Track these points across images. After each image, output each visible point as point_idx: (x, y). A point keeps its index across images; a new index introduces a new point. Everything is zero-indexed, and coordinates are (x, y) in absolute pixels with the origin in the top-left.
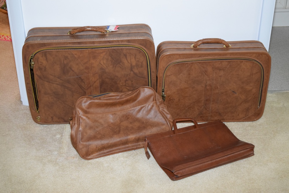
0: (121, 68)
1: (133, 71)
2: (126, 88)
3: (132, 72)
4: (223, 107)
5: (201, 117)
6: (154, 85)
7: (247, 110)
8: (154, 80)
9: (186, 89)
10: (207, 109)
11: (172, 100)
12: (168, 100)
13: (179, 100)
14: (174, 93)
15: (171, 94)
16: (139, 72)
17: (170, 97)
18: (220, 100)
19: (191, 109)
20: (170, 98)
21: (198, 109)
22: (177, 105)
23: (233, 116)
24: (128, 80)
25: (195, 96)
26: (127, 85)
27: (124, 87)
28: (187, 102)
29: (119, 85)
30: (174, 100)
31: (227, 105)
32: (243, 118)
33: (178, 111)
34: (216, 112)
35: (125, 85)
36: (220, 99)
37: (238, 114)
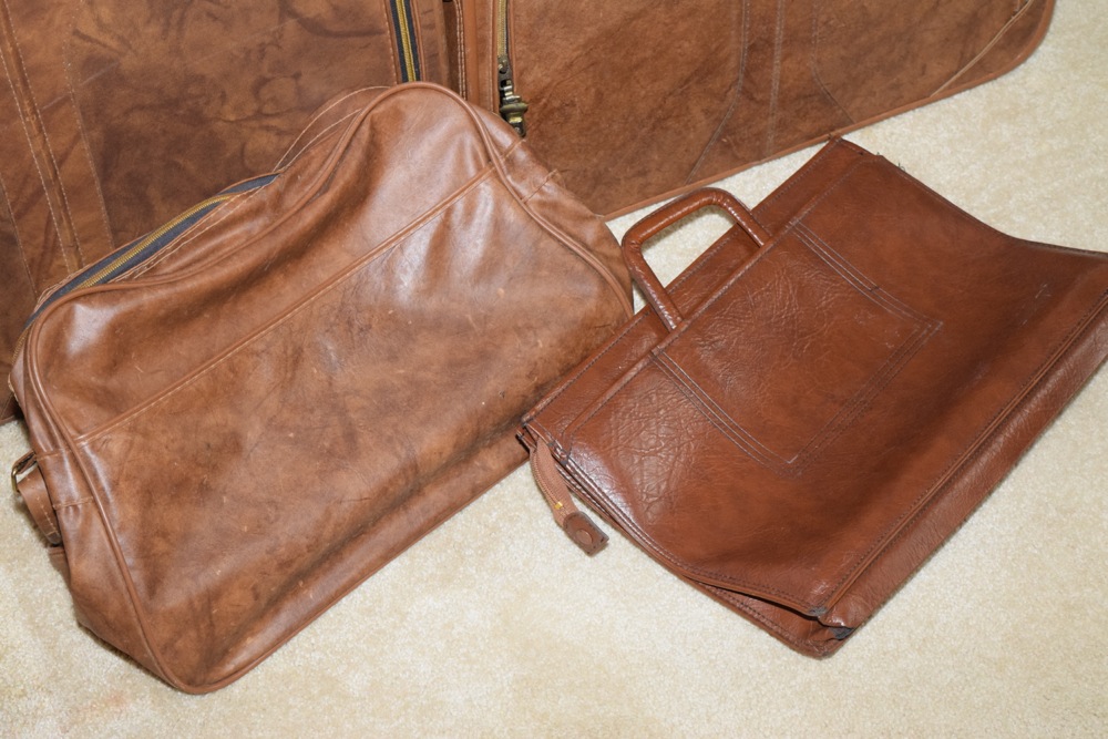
0: (215, 19)
1: (294, 14)
2: (268, 128)
3: (291, 23)
4: (842, 58)
5: (728, 146)
6: (433, 56)
7: (970, 28)
8: (431, 26)
9: (634, 22)
10: (759, 97)
11: (556, 114)
12: (536, 116)
13: (599, 95)
14: (570, 66)
15: (548, 80)
16: (336, 8)
17: (544, 100)
18: (825, 23)
19: (670, 123)
20: (545, 105)
21: (707, 112)
22: (589, 129)
23: (896, 87)
24: (269, 75)
25: (686, 45)
26: (268, 109)
27: (254, 124)
28: (643, 93)
29: (220, 124)
30: (573, 104)
31: (863, 39)
32: (949, 76)
33: (595, 160)
34: (805, 97)
35: (259, 114)
36: (823, 18)
37: (924, 67)
